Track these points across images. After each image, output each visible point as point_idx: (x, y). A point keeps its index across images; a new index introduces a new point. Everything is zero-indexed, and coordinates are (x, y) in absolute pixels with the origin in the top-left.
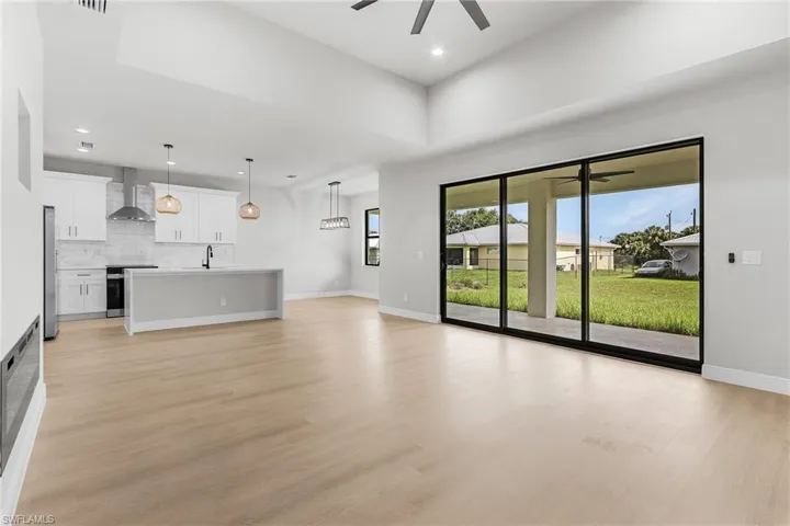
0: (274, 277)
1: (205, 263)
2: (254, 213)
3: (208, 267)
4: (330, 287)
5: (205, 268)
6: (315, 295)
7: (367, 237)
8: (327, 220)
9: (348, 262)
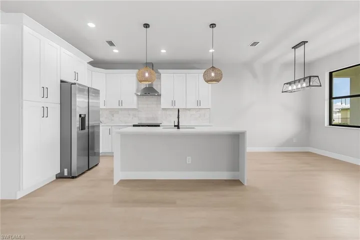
0: (236, 139)
1: (176, 124)
2: (215, 76)
3: (178, 128)
4: (288, 143)
5: (176, 129)
6: (273, 149)
7: (331, 98)
8: (290, 83)
9: (307, 121)
